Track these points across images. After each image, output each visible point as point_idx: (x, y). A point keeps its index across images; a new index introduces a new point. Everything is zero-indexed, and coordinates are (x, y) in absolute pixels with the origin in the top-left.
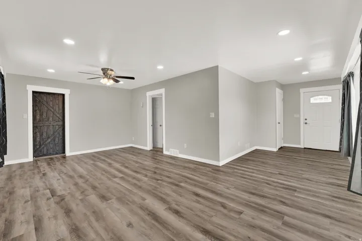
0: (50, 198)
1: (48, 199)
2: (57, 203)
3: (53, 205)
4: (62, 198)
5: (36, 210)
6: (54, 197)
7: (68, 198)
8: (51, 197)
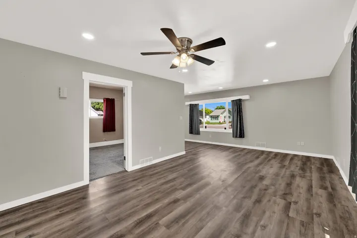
0: (294, 202)
1: (296, 203)
2: (291, 194)
3: (295, 194)
4: (285, 196)
5: (310, 199)
6: (289, 200)
7: (280, 193)
8: (292, 203)
